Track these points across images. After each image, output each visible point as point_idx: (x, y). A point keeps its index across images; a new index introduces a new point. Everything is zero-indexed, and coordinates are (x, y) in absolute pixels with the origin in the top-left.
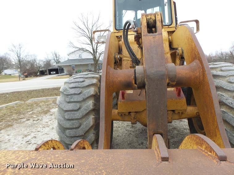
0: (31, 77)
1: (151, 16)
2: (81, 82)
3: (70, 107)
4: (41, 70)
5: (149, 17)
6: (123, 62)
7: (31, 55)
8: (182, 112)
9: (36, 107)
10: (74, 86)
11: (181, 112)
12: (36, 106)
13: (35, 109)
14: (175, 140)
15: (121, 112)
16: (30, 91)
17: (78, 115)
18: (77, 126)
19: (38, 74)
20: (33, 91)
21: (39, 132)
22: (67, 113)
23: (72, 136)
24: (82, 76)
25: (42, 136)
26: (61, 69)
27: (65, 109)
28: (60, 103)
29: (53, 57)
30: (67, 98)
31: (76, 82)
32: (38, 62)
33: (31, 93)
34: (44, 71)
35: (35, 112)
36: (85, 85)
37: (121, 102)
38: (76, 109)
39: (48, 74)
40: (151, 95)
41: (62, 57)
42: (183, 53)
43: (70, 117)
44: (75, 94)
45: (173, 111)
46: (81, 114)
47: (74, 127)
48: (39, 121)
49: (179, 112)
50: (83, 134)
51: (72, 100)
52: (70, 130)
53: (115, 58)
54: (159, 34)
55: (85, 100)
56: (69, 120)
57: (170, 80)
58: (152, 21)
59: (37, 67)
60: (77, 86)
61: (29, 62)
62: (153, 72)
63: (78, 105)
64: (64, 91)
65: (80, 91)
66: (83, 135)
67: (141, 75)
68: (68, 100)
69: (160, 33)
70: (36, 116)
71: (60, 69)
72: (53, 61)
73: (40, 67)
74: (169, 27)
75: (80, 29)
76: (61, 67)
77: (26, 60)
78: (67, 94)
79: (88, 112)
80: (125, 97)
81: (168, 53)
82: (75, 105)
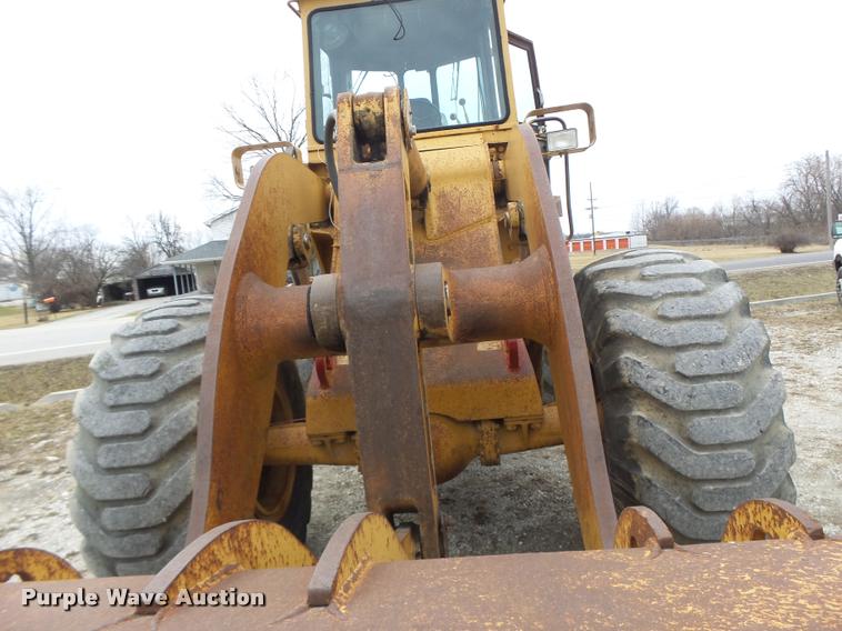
0: (73, 309)
1: (368, 102)
2: (165, 333)
3: (117, 423)
4: (109, 281)
5: (362, 107)
6: (334, 255)
7: (75, 229)
8: (529, 426)
9: (65, 422)
10: (137, 350)
11: (525, 424)
12: (66, 418)
13: (60, 430)
14: (531, 524)
15: (317, 433)
16: (55, 362)
17: (143, 451)
18: (139, 493)
19: (99, 297)
20: (69, 361)
21: (54, 518)
22: (105, 446)
23: (125, 528)
24: (173, 311)
25: (62, 529)
26: (184, 276)
27: (98, 432)
28: (85, 411)
29: (152, 233)
30: (109, 391)
31: (147, 334)
32: (96, 253)
33: (60, 370)
34: (120, 286)
35: (56, 440)
36: (177, 345)
37: (315, 397)
38: (138, 430)
39: (137, 297)
40: (363, 373)
41: (190, 235)
42: (521, 218)
43: (115, 461)
44: (137, 377)
45: (500, 422)
46: (154, 449)
47: (130, 495)
48: (63, 474)
49: (519, 426)
50: (164, 520)
51: (125, 399)
52: (114, 509)
53: (292, 244)
54: (391, 165)
55: (170, 397)
56: (111, 470)
57: (424, 321)
58: (373, 120)
59: (94, 273)
60: (147, 349)
61: (65, 254)
62: (366, 294)
63: (145, 417)
64: (102, 368)
65: (155, 367)
66: (163, 524)
67: (325, 308)
68: (110, 399)
69: (395, 160)
70: (56, 458)
71: (178, 277)
72: (155, 247)
73: (103, 272)
74: (497, 130)
75: (250, 130)
76: (185, 269)
77: (54, 250)
78: (110, 377)
79: (180, 438)
80: (331, 381)
81: (489, 219)
82: (132, 416)
